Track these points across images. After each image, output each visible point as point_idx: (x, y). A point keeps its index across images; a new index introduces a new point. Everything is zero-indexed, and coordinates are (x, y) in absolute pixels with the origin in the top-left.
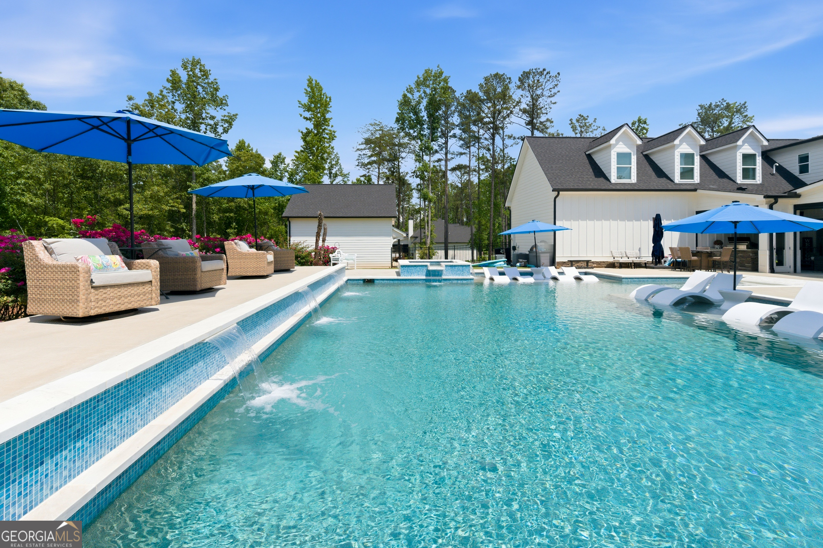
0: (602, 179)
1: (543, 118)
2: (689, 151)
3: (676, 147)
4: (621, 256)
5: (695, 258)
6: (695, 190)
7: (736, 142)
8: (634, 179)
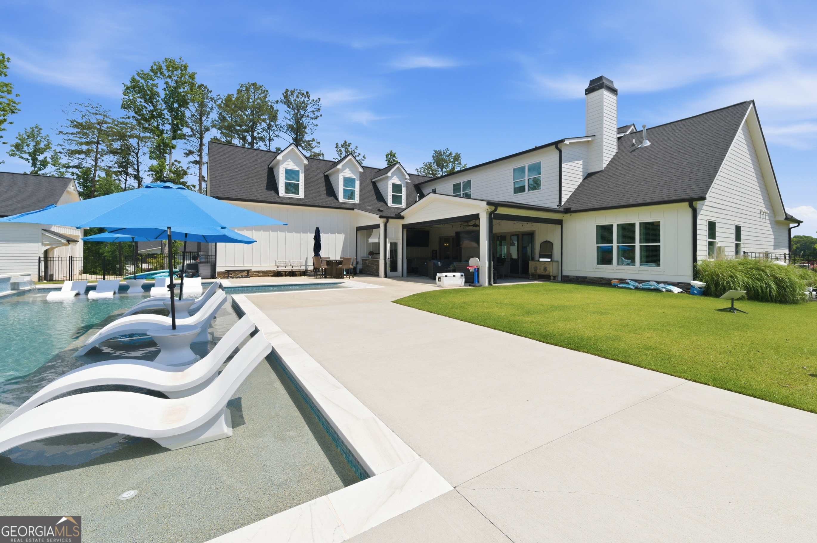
0: (270, 192)
1: (307, 137)
2: (351, 175)
3: (340, 171)
4: (285, 265)
6: (353, 209)
7: (387, 173)
8: (301, 195)
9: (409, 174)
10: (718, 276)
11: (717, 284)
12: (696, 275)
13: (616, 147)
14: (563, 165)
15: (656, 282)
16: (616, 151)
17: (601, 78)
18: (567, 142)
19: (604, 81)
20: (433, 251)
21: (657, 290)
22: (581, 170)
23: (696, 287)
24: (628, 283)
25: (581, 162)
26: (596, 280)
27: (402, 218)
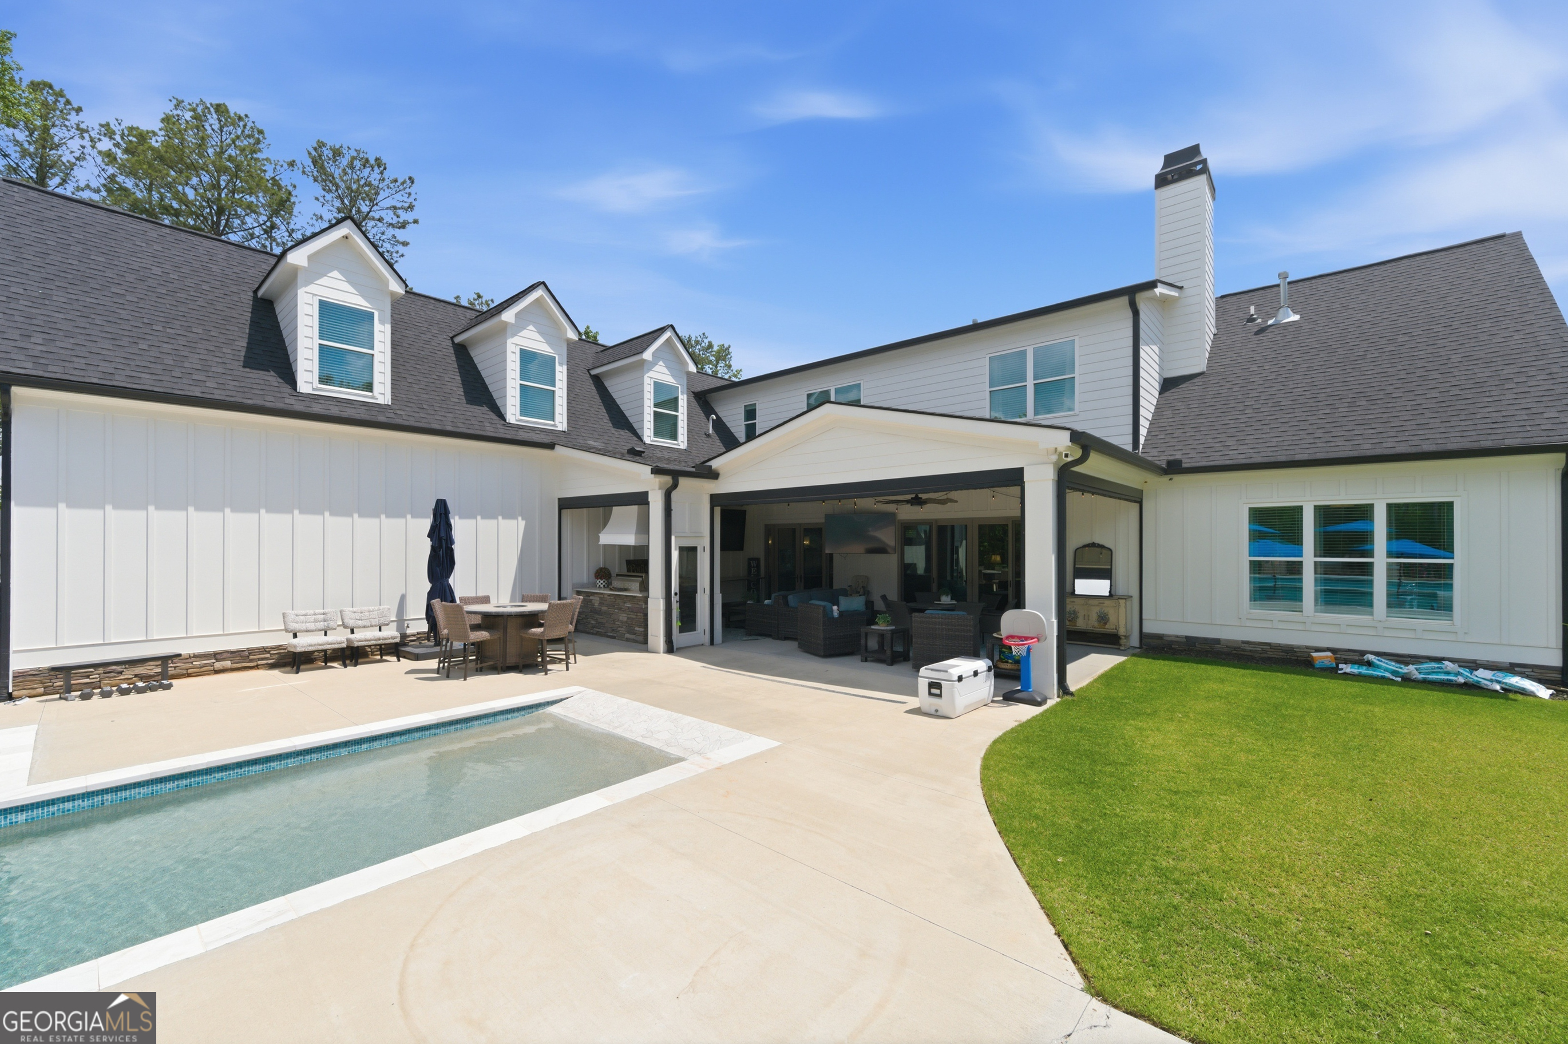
0: (266, 376)
2: (544, 348)
4: (321, 625)
5: (483, 635)
6: (551, 446)
7: (642, 352)
8: (382, 393)
17: (1194, 150)
18: (1159, 290)
20: (750, 559)
21: (1474, 687)
22: (1158, 369)
24: (1369, 664)
25: (1157, 350)
26: (1248, 647)
27: (714, 475)
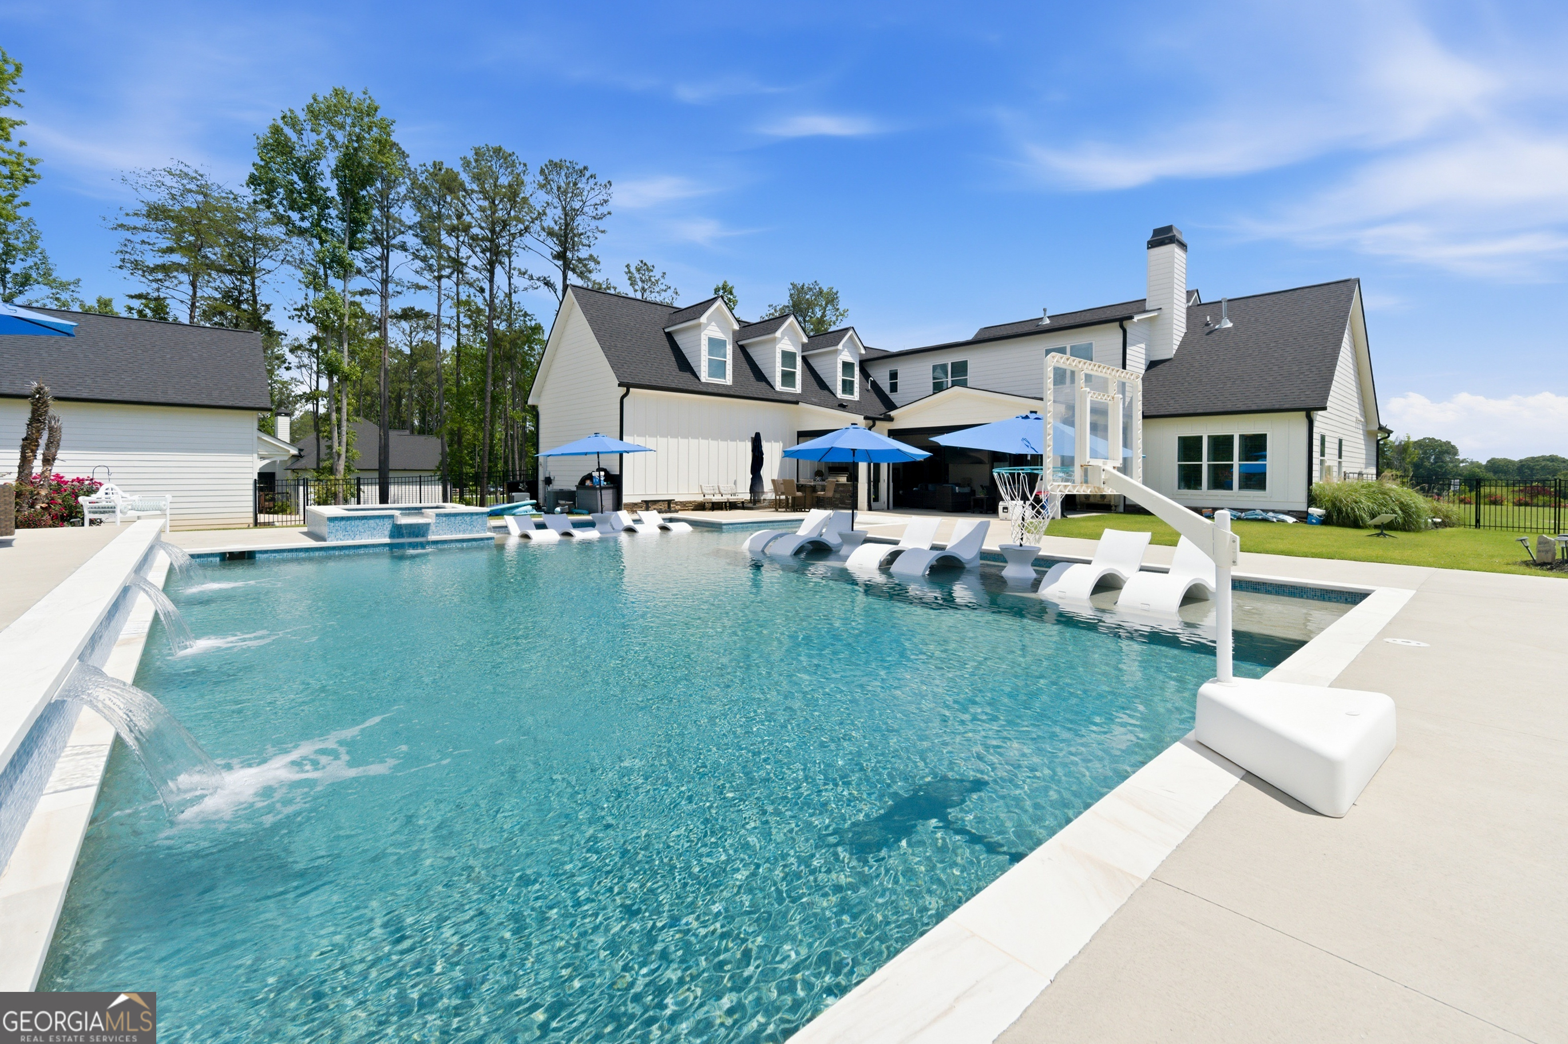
0: (688, 375)
2: (791, 348)
3: (777, 341)
4: (712, 492)
6: (797, 403)
7: (836, 345)
8: (730, 380)
9: (865, 348)
10: (1341, 501)
11: (1340, 511)
12: (1312, 500)
13: (1184, 326)
14: (1128, 351)
15: (1263, 510)
16: (1185, 330)
17: (1170, 229)
18: (1136, 318)
19: (1175, 232)
21: (1265, 520)
22: (1144, 356)
23: (1315, 515)
25: (1143, 346)
27: (891, 419)
